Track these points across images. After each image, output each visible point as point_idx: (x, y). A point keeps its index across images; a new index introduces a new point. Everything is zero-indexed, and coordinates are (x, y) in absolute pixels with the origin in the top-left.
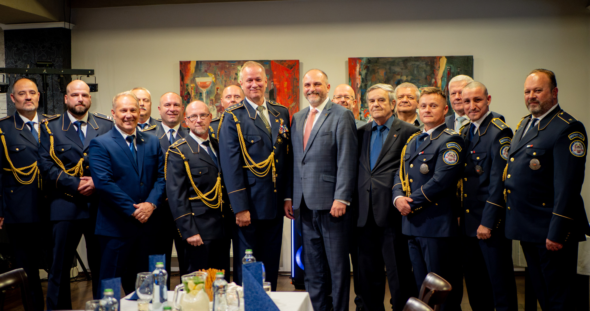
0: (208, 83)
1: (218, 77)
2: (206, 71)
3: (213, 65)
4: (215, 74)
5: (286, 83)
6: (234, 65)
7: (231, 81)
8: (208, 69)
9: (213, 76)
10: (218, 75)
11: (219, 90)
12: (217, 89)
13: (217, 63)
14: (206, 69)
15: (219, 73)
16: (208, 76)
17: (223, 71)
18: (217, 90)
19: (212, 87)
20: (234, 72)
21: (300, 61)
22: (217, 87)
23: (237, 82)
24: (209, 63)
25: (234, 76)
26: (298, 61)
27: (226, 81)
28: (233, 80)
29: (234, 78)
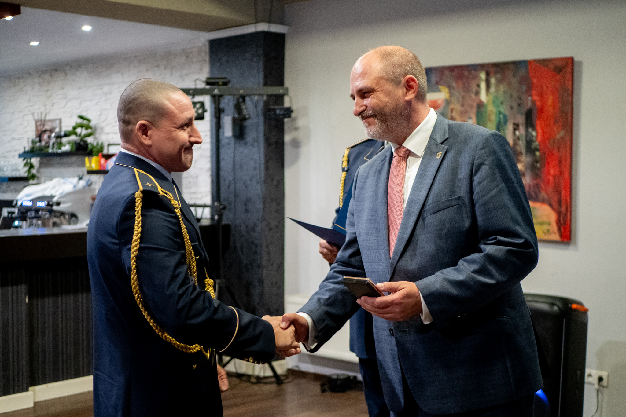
0: (439, 102)
1: (453, 92)
2: (438, 83)
3: (447, 72)
4: (449, 87)
5: (551, 97)
6: (475, 70)
7: (470, 96)
8: (441, 79)
9: (447, 90)
10: (453, 88)
11: (454, 112)
12: (452, 110)
13: (452, 69)
14: (437, 79)
15: (454, 85)
16: (439, 91)
17: (460, 83)
18: (452, 112)
19: (445, 108)
20: (475, 82)
21: (576, 59)
22: (452, 106)
23: (479, 97)
24: (441, 70)
25: (474, 88)
26: (572, 59)
27: (463, 97)
28: (473, 96)
29: (474, 91)
